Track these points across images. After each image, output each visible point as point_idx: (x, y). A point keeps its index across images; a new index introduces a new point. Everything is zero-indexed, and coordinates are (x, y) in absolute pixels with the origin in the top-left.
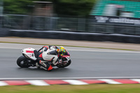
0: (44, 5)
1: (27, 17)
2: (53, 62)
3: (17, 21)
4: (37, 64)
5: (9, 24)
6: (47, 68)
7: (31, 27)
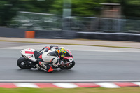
0: (111, 7)
1: (95, 19)
2: (54, 64)
3: (85, 23)
4: (37, 65)
5: (77, 26)
6: (48, 69)
7: (99, 29)
